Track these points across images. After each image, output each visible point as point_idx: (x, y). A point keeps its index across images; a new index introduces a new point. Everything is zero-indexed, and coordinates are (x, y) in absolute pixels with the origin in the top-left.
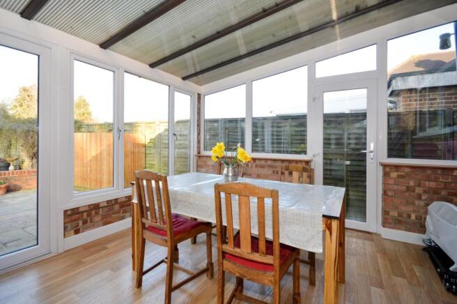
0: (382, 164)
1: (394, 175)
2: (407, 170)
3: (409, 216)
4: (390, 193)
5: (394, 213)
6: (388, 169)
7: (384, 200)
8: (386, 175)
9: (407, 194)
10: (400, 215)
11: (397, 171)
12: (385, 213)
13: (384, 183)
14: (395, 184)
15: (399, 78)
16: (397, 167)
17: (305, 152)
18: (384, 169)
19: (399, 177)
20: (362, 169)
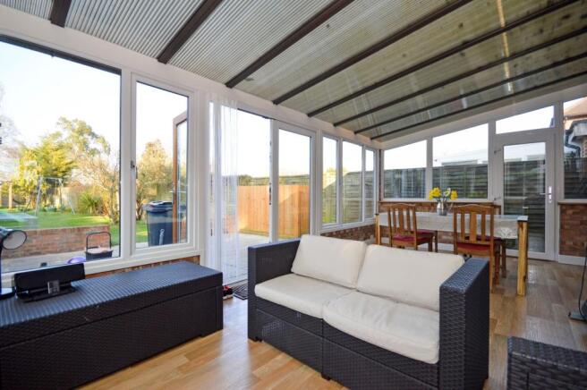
0: (559, 204)
1: (570, 212)
2: (581, 208)
3: (583, 244)
4: (566, 227)
5: (569, 243)
6: (564, 208)
7: (561, 233)
8: (563, 212)
9: (581, 227)
10: (575, 244)
11: (572, 209)
12: (562, 243)
13: (562, 219)
14: (571, 219)
15: (581, 125)
16: (572, 206)
17: (487, 197)
18: (561, 208)
19: (574, 213)
20: (541, 212)
